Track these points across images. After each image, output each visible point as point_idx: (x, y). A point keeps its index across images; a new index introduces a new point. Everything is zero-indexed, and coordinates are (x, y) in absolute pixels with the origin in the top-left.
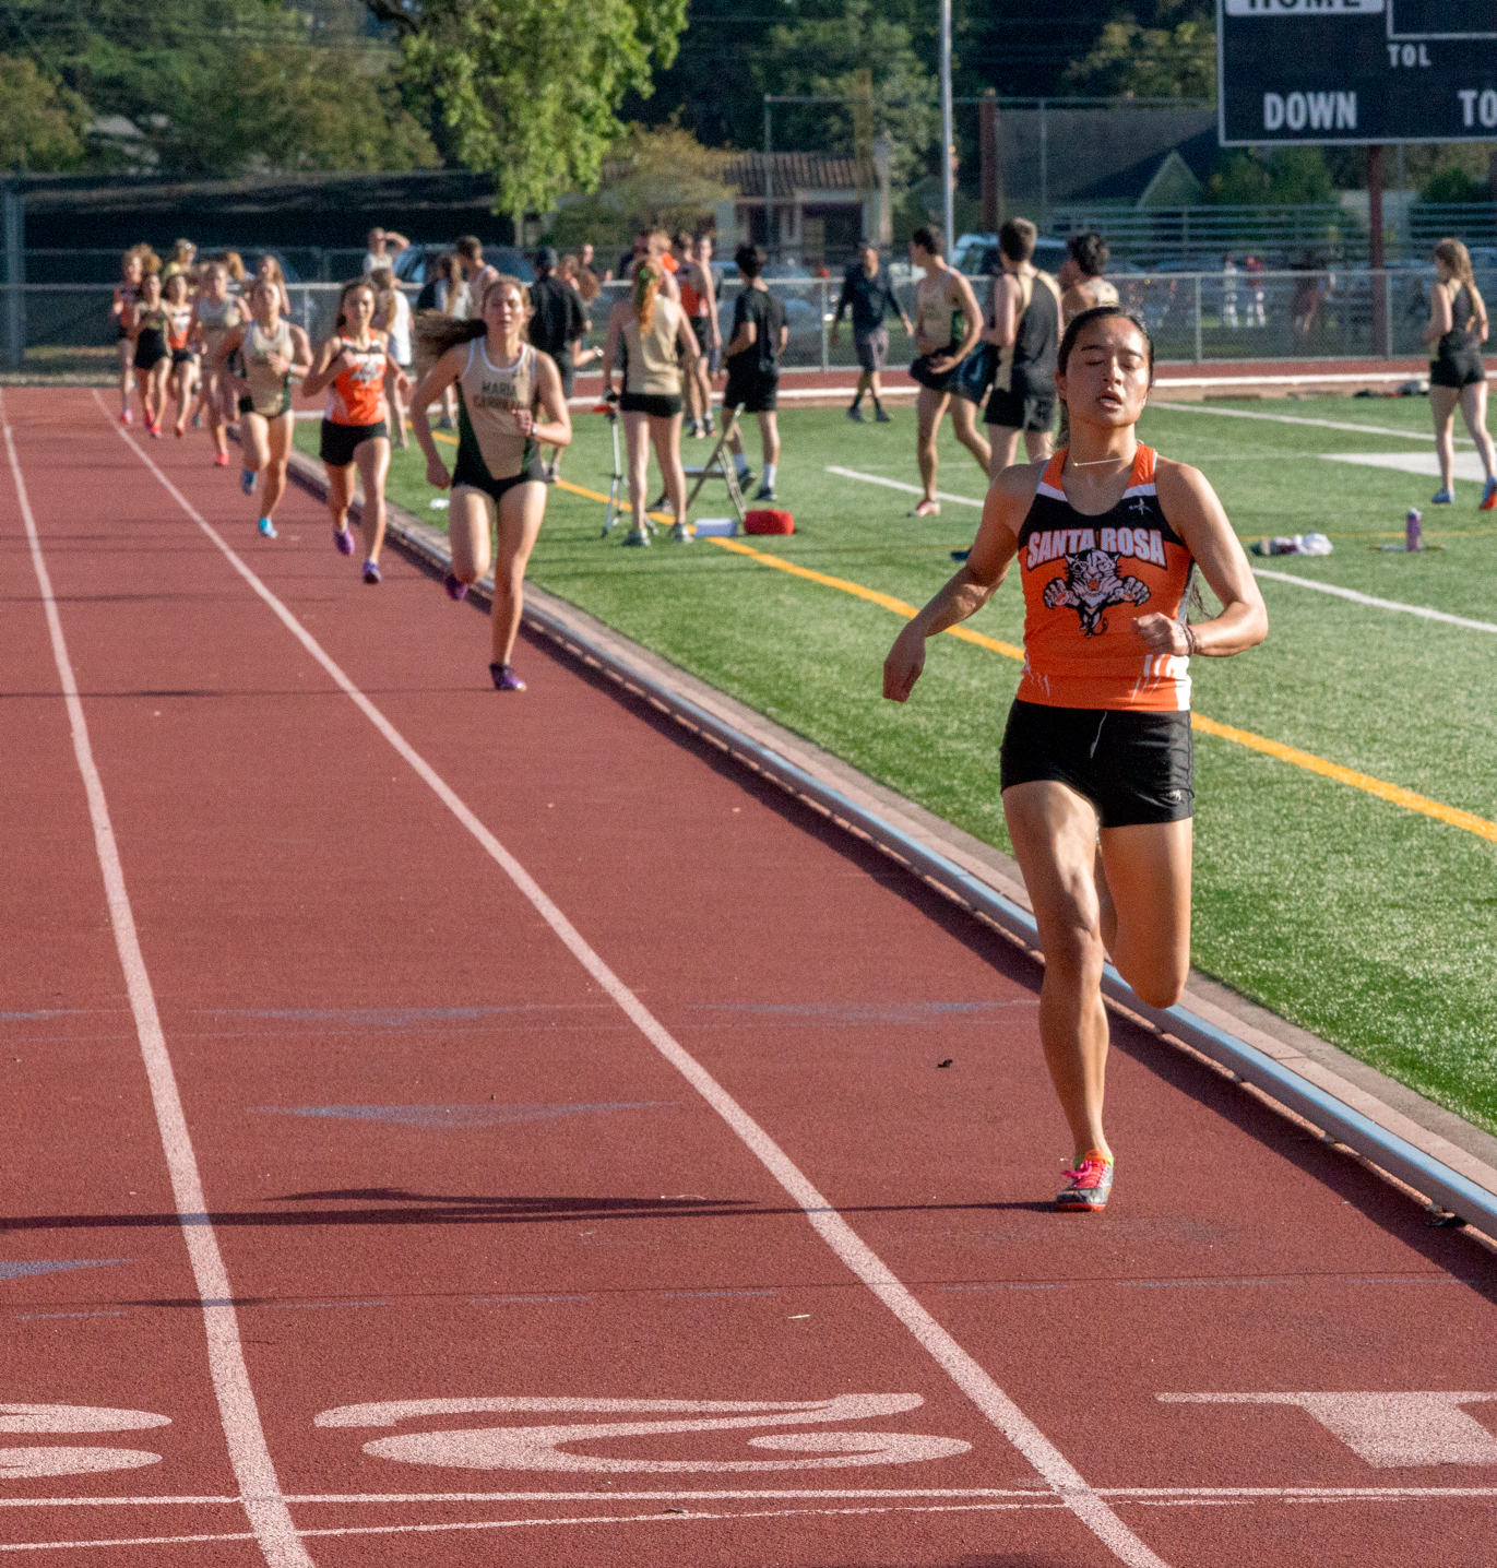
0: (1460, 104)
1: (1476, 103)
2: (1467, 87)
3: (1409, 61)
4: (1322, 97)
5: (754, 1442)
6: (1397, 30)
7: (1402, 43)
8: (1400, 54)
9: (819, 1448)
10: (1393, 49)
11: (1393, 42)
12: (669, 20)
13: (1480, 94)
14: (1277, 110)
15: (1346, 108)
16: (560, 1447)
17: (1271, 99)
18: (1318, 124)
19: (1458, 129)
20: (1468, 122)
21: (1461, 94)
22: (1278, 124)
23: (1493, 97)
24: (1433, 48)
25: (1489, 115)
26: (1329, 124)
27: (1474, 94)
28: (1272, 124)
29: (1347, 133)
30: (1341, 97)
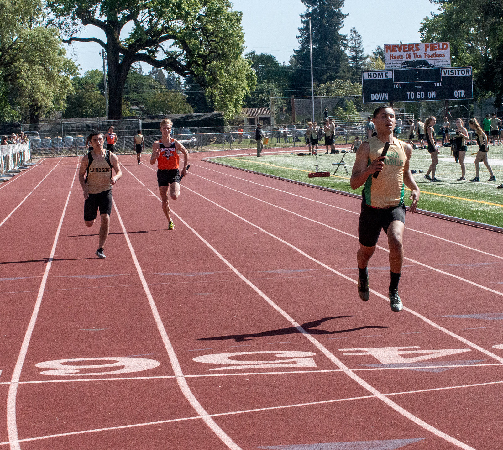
0: (407, 95)
1: (410, 95)
3: (397, 87)
4: (381, 94)
6: (395, 82)
8: (396, 86)
10: (395, 85)
11: (394, 84)
14: (373, 97)
15: (386, 96)
17: (372, 95)
18: (380, 99)
19: (407, 99)
20: (409, 98)
21: (407, 93)
22: (374, 99)
23: (413, 93)
24: (402, 85)
25: (413, 97)
26: (383, 99)
27: (409, 93)
28: (372, 99)
29: (386, 101)
30: (385, 94)
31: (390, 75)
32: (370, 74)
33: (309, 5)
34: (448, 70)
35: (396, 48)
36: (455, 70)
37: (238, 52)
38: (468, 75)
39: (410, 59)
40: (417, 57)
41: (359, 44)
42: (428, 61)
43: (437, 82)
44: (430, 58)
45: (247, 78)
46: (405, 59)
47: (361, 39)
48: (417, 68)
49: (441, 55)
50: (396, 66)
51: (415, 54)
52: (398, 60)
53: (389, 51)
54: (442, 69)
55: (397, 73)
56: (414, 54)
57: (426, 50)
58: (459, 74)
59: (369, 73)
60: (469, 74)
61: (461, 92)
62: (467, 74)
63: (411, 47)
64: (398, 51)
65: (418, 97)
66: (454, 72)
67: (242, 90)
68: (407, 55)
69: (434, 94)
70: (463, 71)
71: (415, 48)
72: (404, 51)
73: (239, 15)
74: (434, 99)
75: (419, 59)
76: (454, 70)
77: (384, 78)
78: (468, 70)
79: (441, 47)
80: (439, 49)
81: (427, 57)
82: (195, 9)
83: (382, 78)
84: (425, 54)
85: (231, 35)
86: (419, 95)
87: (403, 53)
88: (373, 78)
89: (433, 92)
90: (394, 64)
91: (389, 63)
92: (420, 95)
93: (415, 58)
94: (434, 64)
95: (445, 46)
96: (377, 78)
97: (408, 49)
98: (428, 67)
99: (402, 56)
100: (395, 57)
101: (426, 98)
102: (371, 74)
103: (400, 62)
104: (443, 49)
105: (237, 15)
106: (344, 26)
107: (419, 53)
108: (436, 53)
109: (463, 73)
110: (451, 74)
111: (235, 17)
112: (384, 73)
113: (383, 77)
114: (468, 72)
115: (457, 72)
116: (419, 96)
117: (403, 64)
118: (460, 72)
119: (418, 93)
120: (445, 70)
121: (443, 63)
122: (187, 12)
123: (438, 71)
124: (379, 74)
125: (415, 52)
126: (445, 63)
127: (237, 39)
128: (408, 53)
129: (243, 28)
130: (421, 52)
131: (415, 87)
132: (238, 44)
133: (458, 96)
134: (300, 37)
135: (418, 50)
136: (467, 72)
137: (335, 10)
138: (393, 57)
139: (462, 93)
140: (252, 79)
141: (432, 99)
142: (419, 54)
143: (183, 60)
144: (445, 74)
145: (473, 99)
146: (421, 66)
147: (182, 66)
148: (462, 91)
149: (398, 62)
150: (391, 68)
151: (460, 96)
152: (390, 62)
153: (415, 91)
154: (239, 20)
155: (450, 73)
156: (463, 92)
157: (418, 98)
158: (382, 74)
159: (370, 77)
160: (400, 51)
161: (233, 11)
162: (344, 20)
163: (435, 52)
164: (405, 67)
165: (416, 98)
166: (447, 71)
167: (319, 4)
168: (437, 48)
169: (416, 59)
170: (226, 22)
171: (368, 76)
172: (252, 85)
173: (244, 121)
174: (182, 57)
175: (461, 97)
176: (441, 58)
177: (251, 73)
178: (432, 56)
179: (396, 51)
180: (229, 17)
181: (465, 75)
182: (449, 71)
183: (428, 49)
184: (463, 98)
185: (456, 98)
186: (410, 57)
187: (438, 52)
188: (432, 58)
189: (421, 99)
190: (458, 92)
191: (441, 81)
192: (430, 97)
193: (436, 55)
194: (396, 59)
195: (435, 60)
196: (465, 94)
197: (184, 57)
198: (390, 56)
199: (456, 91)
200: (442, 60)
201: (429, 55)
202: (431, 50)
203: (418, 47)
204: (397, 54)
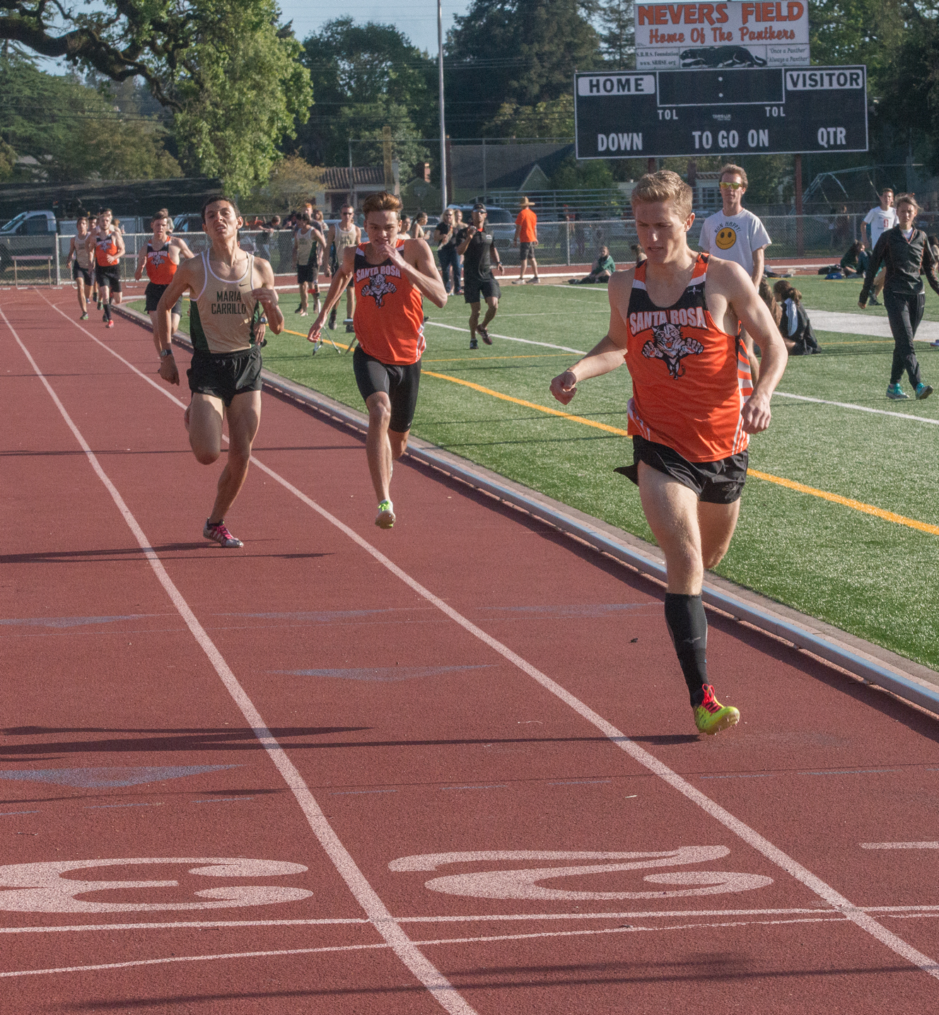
0: (693, 137)
1: (701, 137)
2: (696, 130)
3: (668, 118)
4: (625, 135)
5: (647, 878)
6: (661, 103)
7: (664, 109)
8: (663, 114)
9: (686, 882)
10: (660, 112)
11: (660, 108)
12: (305, 102)
13: (702, 133)
14: (603, 142)
15: (637, 140)
16: (538, 883)
17: (600, 136)
18: (623, 148)
19: (694, 151)
20: (697, 146)
21: (694, 133)
22: (604, 149)
23: (709, 134)
24: (679, 111)
25: (707, 143)
26: (628, 148)
27: (699, 133)
28: (601, 149)
29: (638, 152)
30: (635, 135)
31: (649, 86)
32: (594, 83)
34: (801, 73)
35: (665, 15)
36: (822, 75)
38: (855, 86)
39: (703, 42)
40: (722, 37)
42: (749, 48)
43: (771, 106)
44: (755, 42)
45: (286, 89)
46: (688, 44)
48: (720, 67)
49: (785, 32)
50: (664, 62)
51: (714, 30)
52: (671, 44)
53: (646, 20)
54: (786, 70)
55: (666, 80)
56: (712, 29)
57: (745, 20)
58: (831, 84)
59: (594, 79)
60: (857, 84)
61: (835, 133)
62: (851, 84)
63: (705, 11)
64: (670, 22)
65: (723, 144)
66: (818, 78)
68: (695, 34)
69: (764, 137)
70: (842, 78)
71: (715, 15)
72: (688, 21)
74: (764, 149)
75: (726, 43)
76: (818, 73)
77: (633, 92)
78: (858, 75)
79: (785, 12)
80: (780, 18)
81: (746, 38)
83: (626, 93)
84: (741, 29)
86: (723, 137)
87: (684, 28)
88: (602, 93)
89: (761, 131)
90: (660, 55)
91: (647, 54)
92: (727, 138)
93: (715, 40)
94: (764, 58)
95: (796, 10)
96: (615, 92)
97: (696, 17)
98: (749, 66)
99: (682, 35)
100: (663, 36)
101: (743, 145)
102: (598, 81)
103: (675, 51)
104: (791, 17)
107: (726, 28)
108: (771, 27)
109: (842, 81)
110: (810, 85)
112: (632, 78)
113: (629, 90)
114: (856, 80)
115: (826, 79)
116: (725, 141)
117: (683, 57)
118: (834, 78)
119: (723, 133)
120: (795, 74)
121: (788, 55)
123: (775, 77)
124: (619, 81)
125: (717, 25)
126: (796, 55)
128: (698, 26)
130: (733, 25)
131: (715, 116)
133: (828, 142)
135: (724, 18)
136: (852, 79)
138: (656, 36)
139: (839, 136)
140: (300, 92)
141: (758, 148)
142: (725, 30)
143: (121, 37)
144: (795, 84)
145: (867, 150)
146: (730, 61)
147: (114, 52)
148: (839, 129)
149: (669, 51)
150: (652, 66)
151: (832, 142)
152: (649, 51)
153: (715, 128)
156: (841, 133)
157: (722, 146)
158: (628, 81)
159: (595, 89)
160: (676, 21)
163: (768, 24)
164: (689, 65)
165: (716, 148)
166: (798, 76)
168: (774, 14)
169: (719, 44)
171: (592, 86)
172: (299, 107)
174: (117, 30)
175: (836, 146)
176: (784, 41)
178: (760, 36)
179: (666, 22)
181: (848, 86)
182: (804, 75)
183: (752, 18)
184: (841, 147)
185: (822, 148)
186: (702, 37)
187: (777, 26)
188: (761, 42)
189: (729, 149)
190: (828, 133)
191: (784, 102)
192: (753, 145)
193: (771, 34)
194: (666, 44)
195: (769, 47)
196: (846, 137)
197: (123, 29)
198: (649, 34)
199: (822, 130)
200: (786, 48)
201: (753, 33)
202: (758, 20)
203: (725, 10)
204: (667, 29)
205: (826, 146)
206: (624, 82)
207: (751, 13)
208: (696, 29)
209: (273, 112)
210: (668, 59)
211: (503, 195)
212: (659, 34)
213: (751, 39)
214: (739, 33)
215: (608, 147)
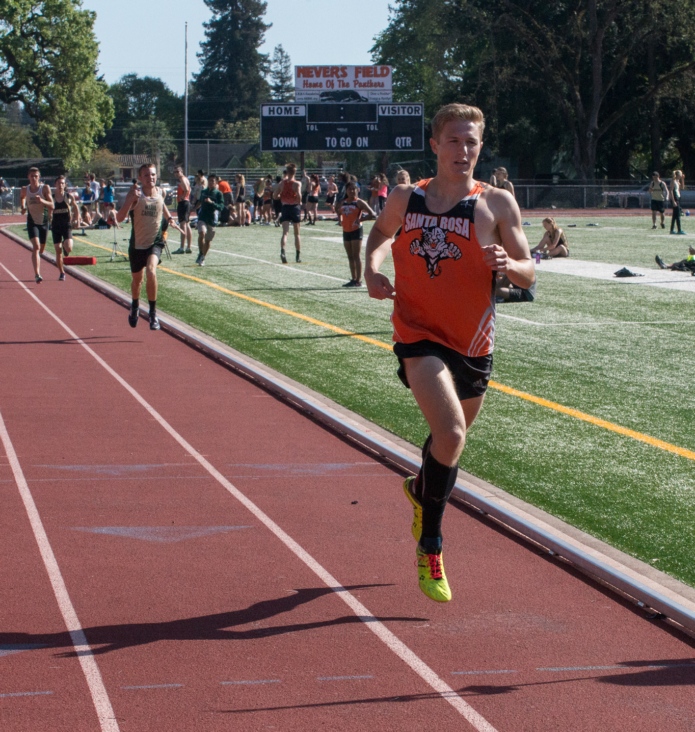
0: (326, 141)
1: (330, 141)
2: (327, 137)
3: (312, 129)
4: (288, 139)
6: (309, 121)
7: (310, 124)
8: (310, 127)
10: (308, 126)
11: (308, 124)
14: (276, 142)
15: (295, 142)
17: (274, 139)
18: (286, 146)
19: (326, 148)
20: (328, 145)
21: (326, 138)
22: (276, 146)
23: (335, 139)
24: (318, 126)
25: (334, 144)
26: (290, 146)
27: (330, 138)
28: (275, 146)
29: (295, 148)
30: (294, 139)
31: (302, 112)
32: (272, 109)
33: (216, 11)
34: (387, 106)
35: (312, 72)
36: (399, 108)
37: (86, 70)
38: (417, 114)
39: (333, 88)
40: (343, 85)
41: (286, 68)
42: (358, 92)
43: (370, 124)
44: (362, 88)
45: (100, 110)
46: (325, 88)
47: (289, 60)
48: (342, 102)
49: (379, 83)
50: (311, 99)
51: (339, 81)
52: (315, 89)
53: (301, 75)
54: (379, 105)
55: (312, 109)
56: (338, 81)
57: (357, 76)
58: (404, 113)
59: (272, 107)
60: (419, 113)
61: (405, 140)
62: (415, 113)
63: (335, 70)
64: (315, 76)
66: (397, 109)
67: (91, 127)
68: (329, 83)
69: (366, 141)
70: (410, 110)
71: (340, 73)
72: (325, 76)
73: (90, 16)
74: (366, 148)
75: (345, 89)
76: (397, 106)
77: (293, 115)
78: (419, 108)
79: (379, 72)
80: (376, 75)
81: (357, 86)
82: (25, 4)
83: (289, 115)
84: (354, 81)
85: (76, 45)
86: (343, 141)
87: (322, 80)
88: (276, 115)
89: (364, 138)
90: (309, 94)
91: (301, 94)
92: (345, 141)
93: (340, 87)
94: (366, 97)
95: (385, 71)
96: (283, 115)
97: (329, 74)
98: (358, 102)
99: (321, 84)
100: (310, 84)
101: (354, 146)
102: (274, 108)
103: (317, 92)
104: (383, 75)
105: (87, 16)
106: (264, 41)
107: (346, 80)
108: (371, 81)
109: (410, 112)
110: (392, 113)
111: (84, 19)
112: (293, 107)
113: (291, 113)
114: (418, 111)
115: (401, 110)
116: (344, 143)
117: (322, 95)
118: (406, 110)
119: (343, 138)
120: (384, 107)
121: (380, 96)
122: (12, 8)
123: (372, 108)
124: (286, 108)
125: (341, 79)
126: (384, 96)
127: (85, 51)
128: (330, 79)
129: (95, 36)
130: (350, 79)
131: (338, 129)
132: (87, 59)
133: (401, 145)
134: (202, 55)
135: (345, 75)
136: (415, 111)
137: (254, 18)
138: (307, 84)
139: (407, 142)
140: (108, 111)
141: (362, 148)
142: (345, 82)
143: (10, 80)
144: (384, 112)
145: (423, 150)
146: (348, 99)
147: (6, 88)
148: (408, 138)
149: (314, 92)
150: (304, 101)
151: (403, 145)
152: (303, 92)
153: (339, 136)
154: (89, 24)
155: (391, 111)
156: (409, 140)
157: (342, 146)
158: (290, 109)
159: (272, 113)
160: (318, 76)
161: (82, 10)
162: (265, 33)
163: (370, 78)
164: (325, 100)
165: (338, 147)
166: (386, 108)
167: (231, 8)
168: (373, 73)
169: (342, 89)
170: (70, 26)
171: (270, 111)
172: (107, 119)
173: (115, 173)
174: (8, 75)
175: (405, 148)
176: (378, 88)
177: (107, 103)
178: (364, 85)
179: (312, 76)
180: (74, 18)
181: (413, 114)
182: (389, 108)
183: (360, 75)
184: (409, 148)
185: (398, 148)
186: (332, 85)
187: (375, 80)
188: (365, 88)
189: (346, 148)
190: (402, 140)
191: (377, 122)
192: (360, 146)
193: (370, 84)
194: (312, 88)
195: (370, 92)
196: (412, 143)
197: (12, 75)
198: (303, 83)
199: (398, 138)
200: (379, 92)
201: (361, 83)
202: (364, 76)
203: (346, 70)
204: (313, 80)
205: (400, 147)
206: (288, 109)
207: (360, 72)
208: (329, 81)
209: (92, 122)
210: (313, 97)
211: (218, 171)
212: (308, 83)
213: (360, 86)
214: (353, 83)
215: (278, 145)
